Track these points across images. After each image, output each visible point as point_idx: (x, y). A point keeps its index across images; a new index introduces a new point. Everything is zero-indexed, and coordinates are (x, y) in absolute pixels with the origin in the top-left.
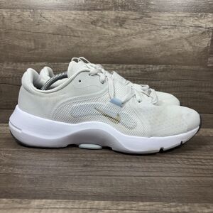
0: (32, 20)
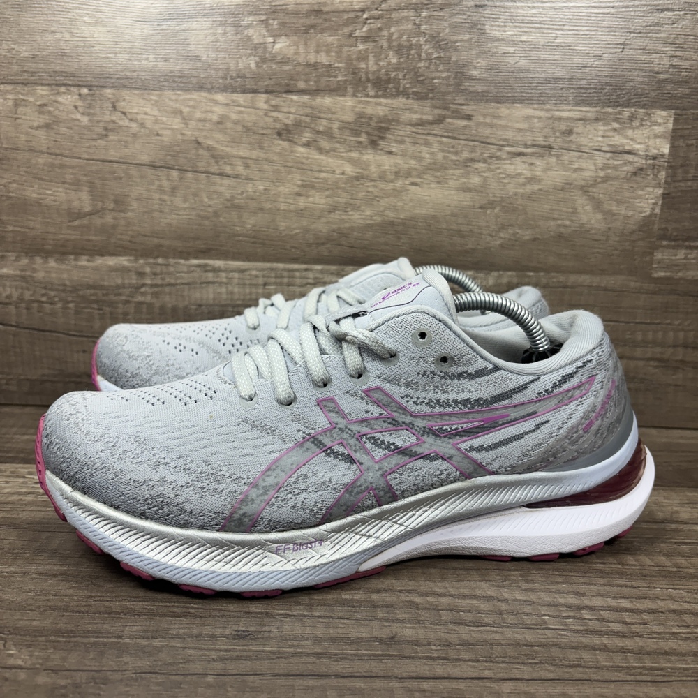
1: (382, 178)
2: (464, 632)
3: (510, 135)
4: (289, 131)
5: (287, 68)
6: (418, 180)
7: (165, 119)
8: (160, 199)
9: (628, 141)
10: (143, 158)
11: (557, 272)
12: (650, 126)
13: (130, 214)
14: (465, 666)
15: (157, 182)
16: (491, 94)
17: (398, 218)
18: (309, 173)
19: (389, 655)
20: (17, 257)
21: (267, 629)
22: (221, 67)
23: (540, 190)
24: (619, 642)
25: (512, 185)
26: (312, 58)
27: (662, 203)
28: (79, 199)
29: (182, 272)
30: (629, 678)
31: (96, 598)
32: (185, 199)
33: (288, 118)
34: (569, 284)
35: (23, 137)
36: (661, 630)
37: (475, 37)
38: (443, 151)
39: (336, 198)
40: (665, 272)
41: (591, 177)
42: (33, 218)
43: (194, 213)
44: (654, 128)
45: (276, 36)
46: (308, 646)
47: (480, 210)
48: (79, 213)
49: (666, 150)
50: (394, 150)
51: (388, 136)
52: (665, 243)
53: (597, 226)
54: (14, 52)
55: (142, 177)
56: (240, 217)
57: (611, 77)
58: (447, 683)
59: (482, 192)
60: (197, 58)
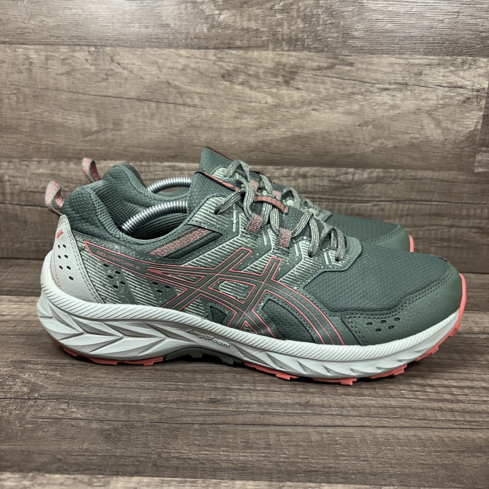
0: (93, 69)
1: (293, 105)
2: (352, 400)
3: (379, 76)
4: (229, 75)
5: (228, 32)
6: (317, 107)
7: (146, 67)
8: (144, 122)
9: (460, 79)
10: (132, 94)
11: (410, 169)
12: (476, 69)
13: (123, 132)
14: (353, 419)
15: (141, 110)
16: (367, 48)
17: (303, 133)
18: (243, 103)
19: (306, 413)
20: (49, 161)
21: (228, 397)
22: (184, 31)
23: (399, 114)
24: (450, 406)
25: (380, 111)
26: (245, 25)
27: (483, 122)
28: (89, 122)
29: (159, 171)
30: (456, 426)
31: (120, 379)
32: (160, 122)
33: (229, 66)
34: (418, 177)
35: (52, 81)
36: (476, 399)
37: (357, 9)
38: (334, 87)
39: (261, 120)
40: (484, 168)
41: (434, 104)
42: (59, 135)
43: (166, 131)
44: (478, 70)
45: (221, 9)
46: (255, 408)
47: (358, 127)
48: (90, 132)
49: (486, 86)
50: (300, 86)
51: (296, 77)
52: (484, 149)
53: (437, 138)
54: (44, 23)
55: (131, 107)
56: (197, 134)
57: (449, 35)
58: (342, 429)
59: (359, 115)
60: (168, 25)
